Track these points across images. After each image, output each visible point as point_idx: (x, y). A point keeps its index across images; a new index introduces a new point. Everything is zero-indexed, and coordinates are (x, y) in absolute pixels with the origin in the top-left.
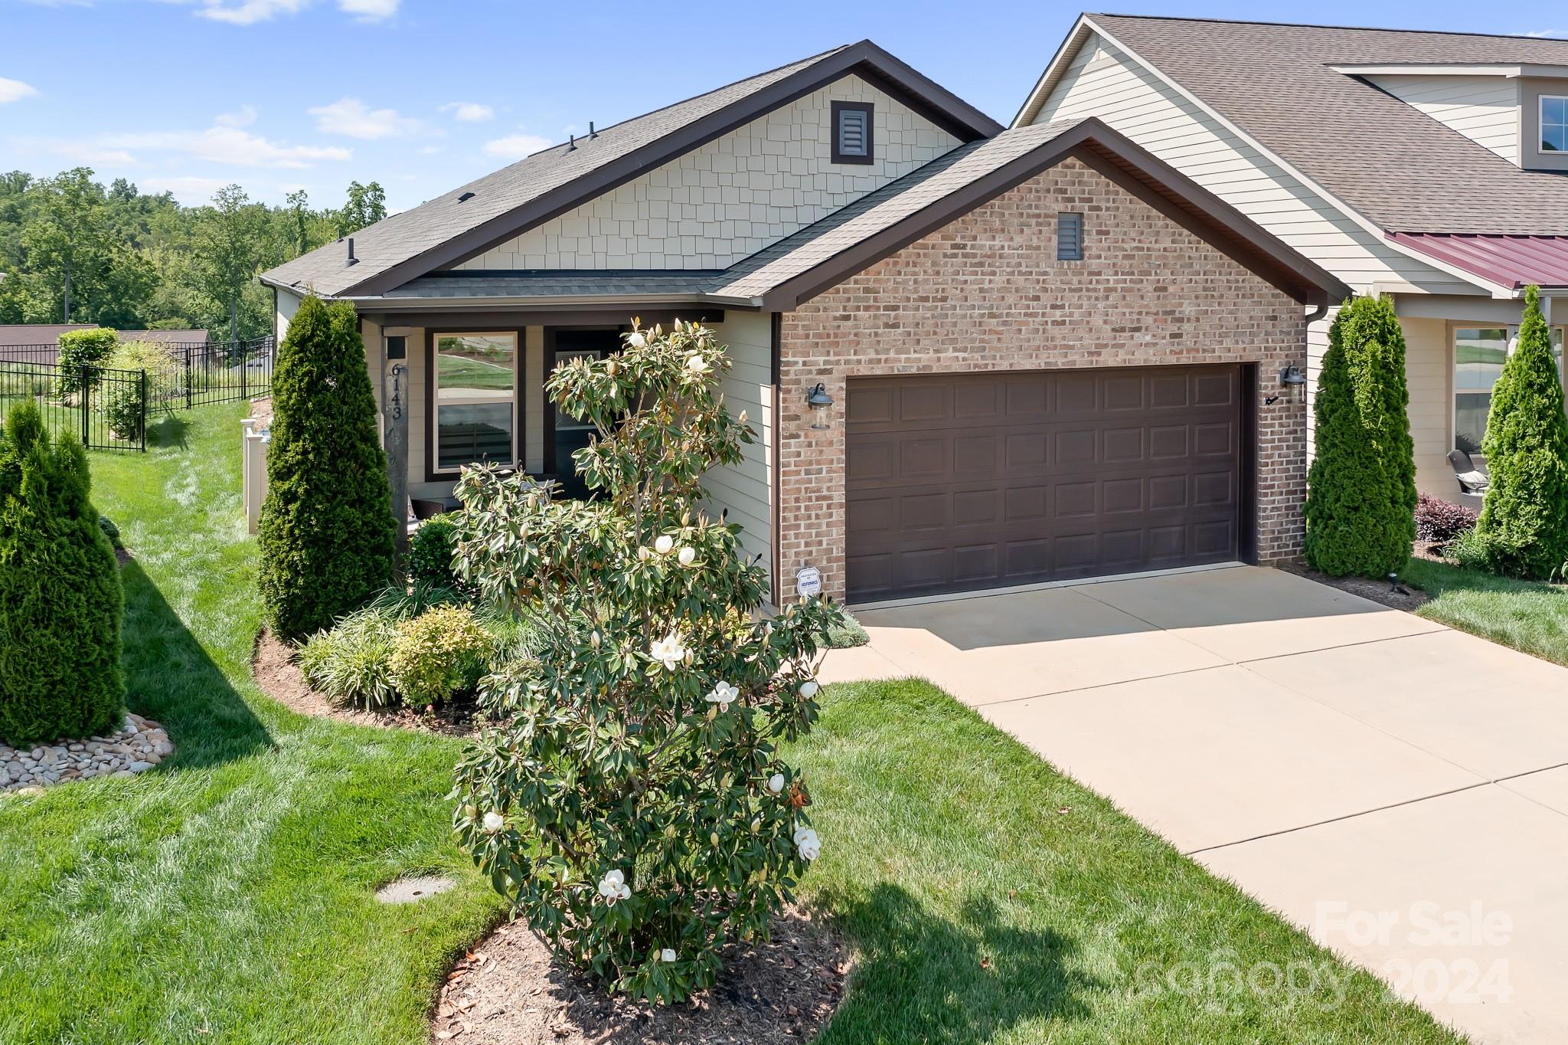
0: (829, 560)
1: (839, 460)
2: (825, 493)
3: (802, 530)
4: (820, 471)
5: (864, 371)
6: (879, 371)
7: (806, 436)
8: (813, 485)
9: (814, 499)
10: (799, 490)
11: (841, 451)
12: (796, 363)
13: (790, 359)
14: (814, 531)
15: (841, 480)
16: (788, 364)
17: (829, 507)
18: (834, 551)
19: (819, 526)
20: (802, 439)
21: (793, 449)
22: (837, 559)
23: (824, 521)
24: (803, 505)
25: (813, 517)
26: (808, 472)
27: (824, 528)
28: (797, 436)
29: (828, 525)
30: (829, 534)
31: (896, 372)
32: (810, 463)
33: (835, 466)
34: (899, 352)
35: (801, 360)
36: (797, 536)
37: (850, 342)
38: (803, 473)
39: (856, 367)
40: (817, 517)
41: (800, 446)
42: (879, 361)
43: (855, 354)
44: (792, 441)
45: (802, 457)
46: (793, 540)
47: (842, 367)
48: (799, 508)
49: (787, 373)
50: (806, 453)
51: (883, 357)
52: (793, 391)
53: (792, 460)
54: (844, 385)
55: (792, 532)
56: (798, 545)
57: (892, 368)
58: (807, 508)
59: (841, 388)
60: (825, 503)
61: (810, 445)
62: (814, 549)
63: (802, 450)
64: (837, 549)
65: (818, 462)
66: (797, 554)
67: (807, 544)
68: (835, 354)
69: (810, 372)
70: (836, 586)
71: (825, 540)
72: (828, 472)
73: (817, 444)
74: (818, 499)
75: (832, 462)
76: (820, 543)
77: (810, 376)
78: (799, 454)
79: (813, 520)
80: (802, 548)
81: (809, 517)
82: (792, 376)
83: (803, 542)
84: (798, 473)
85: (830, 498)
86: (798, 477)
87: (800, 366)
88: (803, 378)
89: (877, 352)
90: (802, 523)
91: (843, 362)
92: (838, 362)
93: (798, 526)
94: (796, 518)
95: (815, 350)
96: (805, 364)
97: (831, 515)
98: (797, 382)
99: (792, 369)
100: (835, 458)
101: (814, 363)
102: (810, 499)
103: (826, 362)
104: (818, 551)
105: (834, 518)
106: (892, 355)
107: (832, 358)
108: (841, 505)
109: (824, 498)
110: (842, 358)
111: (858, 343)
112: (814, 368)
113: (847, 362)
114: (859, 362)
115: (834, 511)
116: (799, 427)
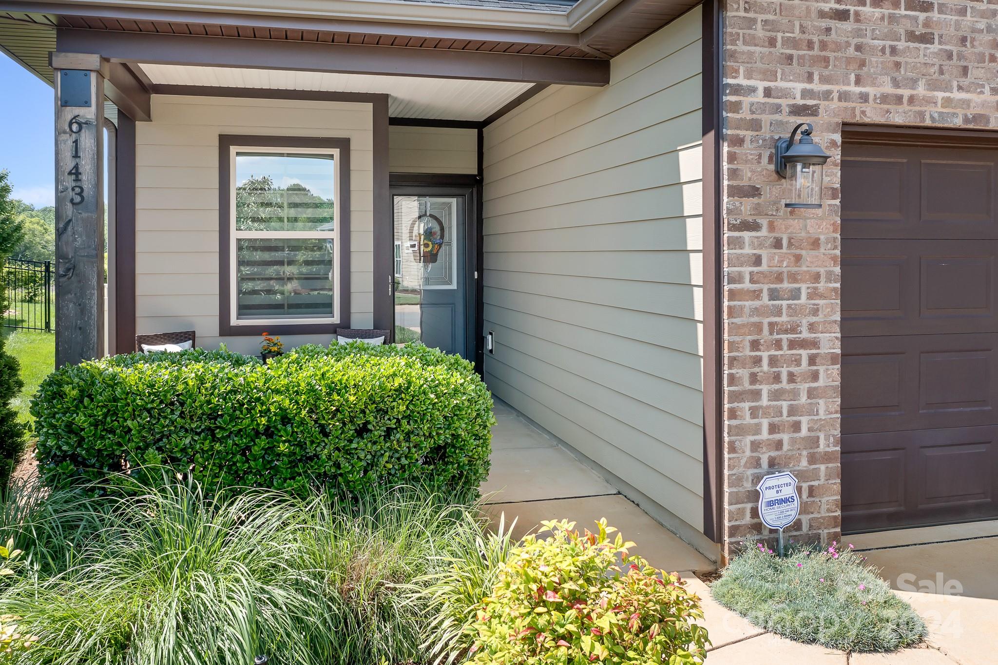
0: (812, 459)
1: (829, 274)
2: (805, 334)
3: (765, 401)
4: (795, 295)
5: (873, 115)
6: (899, 117)
7: (772, 227)
8: (784, 318)
9: (785, 345)
10: (758, 327)
11: (833, 258)
12: (753, 90)
13: (741, 81)
14: (785, 405)
15: (833, 311)
16: (737, 90)
17: (812, 360)
18: (822, 442)
19: (795, 394)
20: (764, 232)
21: (748, 250)
22: (827, 458)
23: (804, 387)
24: (765, 355)
25: (784, 377)
26: (774, 295)
27: (803, 399)
28: (755, 227)
29: (811, 393)
30: (812, 411)
31: (928, 123)
32: (779, 278)
33: (822, 285)
34: (933, 86)
35: (761, 85)
36: (754, 412)
37: (849, 61)
38: (765, 295)
39: (859, 107)
40: (792, 378)
41: (761, 246)
42: (899, 99)
43: (858, 82)
44: (747, 235)
45: (764, 267)
46: (748, 420)
47: (835, 104)
48: (758, 361)
49: (736, 107)
50: (771, 259)
51: (906, 93)
52: (747, 144)
53: (747, 270)
54: (838, 137)
55: (746, 405)
56: (757, 430)
57: (921, 114)
58: (773, 361)
59: (833, 143)
60: (804, 353)
61: (778, 244)
62: (785, 437)
63: (765, 254)
64: (827, 438)
65: (793, 278)
66: (755, 446)
67: (773, 429)
68: (824, 80)
69: (778, 109)
70: (824, 507)
71: (805, 421)
72: (810, 297)
73: (790, 244)
74: (792, 345)
75: (817, 277)
76: (796, 427)
77: (777, 117)
78: (758, 261)
79: (784, 384)
80: (765, 435)
81: (777, 378)
82: (745, 114)
83: (765, 423)
84: (756, 295)
85: (815, 344)
86: (757, 303)
87: (759, 97)
88: (766, 118)
89: (896, 83)
90: (765, 389)
91: (835, 95)
92: (827, 95)
93: (757, 394)
94: (754, 378)
95: (787, 69)
96: (768, 92)
97: (815, 376)
98: (755, 125)
99: (746, 101)
100: (822, 271)
101: (786, 94)
102: (778, 345)
103: (805, 93)
104: (793, 441)
105: (821, 383)
106: (921, 90)
107: (816, 86)
108: (833, 359)
109: (804, 344)
110: (835, 88)
111: (863, 64)
112: (784, 102)
113: (844, 96)
114: (864, 98)
115: (821, 369)
116: (758, 210)
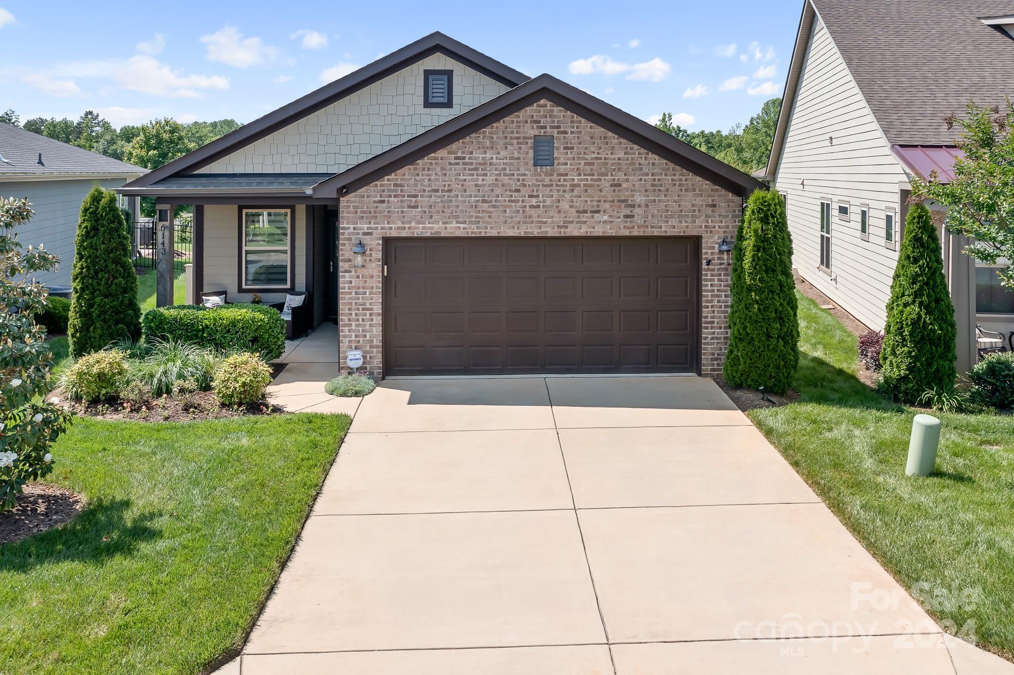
0: (371, 347)
1: (377, 287)
2: (368, 306)
3: (353, 327)
4: (365, 293)
5: (394, 234)
6: (404, 234)
7: (356, 272)
8: (360, 301)
9: (361, 309)
10: (351, 304)
11: (379, 282)
12: (349, 228)
13: (345, 225)
14: (361, 329)
15: (378, 299)
16: (344, 228)
17: (371, 315)
18: (375, 341)
19: (364, 326)
20: (353, 273)
21: (347, 279)
22: (377, 347)
23: (368, 323)
24: (354, 313)
25: (361, 320)
26: (356, 293)
27: (368, 327)
28: (350, 272)
29: (370, 325)
30: (371, 331)
31: (416, 235)
32: (359, 288)
33: (374, 290)
34: (418, 223)
35: (352, 226)
36: (350, 331)
37: (385, 216)
38: (353, 293)
39: (388, 232)
40: (363, 320)
41: (352, 278)
42: (404, 228)
43: (388, 224)
44: (347, 274)
45: (353, 284)
46: (347, 333)
47: (379, 231)
48: (351, 314)
49: (343, 234)
50: (356, 282)
51: (407, 226)
52: (347, 245)
53: (347, 285)
54: (380, 242)
55: (347, 328)
56: (351, 336)
57: (413, 233)
58: (356, 314)
59: (379, 244)
60: (368, 313)
61: (358, 277)
62: (361, 339)
63: (353, 280)
64: (377, 340)
65: (364, 288)
66: (350, 342)
67: (356, 336)
68: (375, 223)
69: (358, 234)
70: (375, 363)
71: (368, 335)
72: (370, 294)
73: (362, 277)
74: (363, 309)
75: (372, 288)
76: (365, 336)
77: (358, 236)
78: (351, 282)
79: (361, 322)
80: (353, 338)
81: (358, 320)
82: (346, 236)
83: (354, 335)
84: (350, 293)
85: (371, 309)
86: (350, 296)
87: (351, 230)
88: (354, 237)
89: (403, 223)
90: (354, 324)
91: (380, 228)
92: (376, 228)
93: (350, 325)
94: (349, 320)
95: (361, 220)
96: (354, 229)
97: (372, 320)
98: (350, 239)
99: (346, 232)
100: (374, 286)
101: (361, 229)
102: (358, 309)
103: (368, 228)
104: (363, 340)
105: (374, 322)
106: (413, 224)
107: (372, 225)
108: (378, 314)
109: (368, 309)
110: (379, 226)
111: (390, 217)
112: (360, 231)
113: (382, 228)
114: (391, 228)
115: (374, 318)
116: (350, 266)
